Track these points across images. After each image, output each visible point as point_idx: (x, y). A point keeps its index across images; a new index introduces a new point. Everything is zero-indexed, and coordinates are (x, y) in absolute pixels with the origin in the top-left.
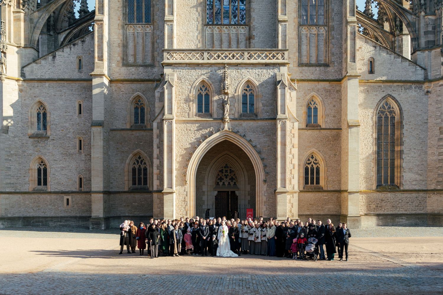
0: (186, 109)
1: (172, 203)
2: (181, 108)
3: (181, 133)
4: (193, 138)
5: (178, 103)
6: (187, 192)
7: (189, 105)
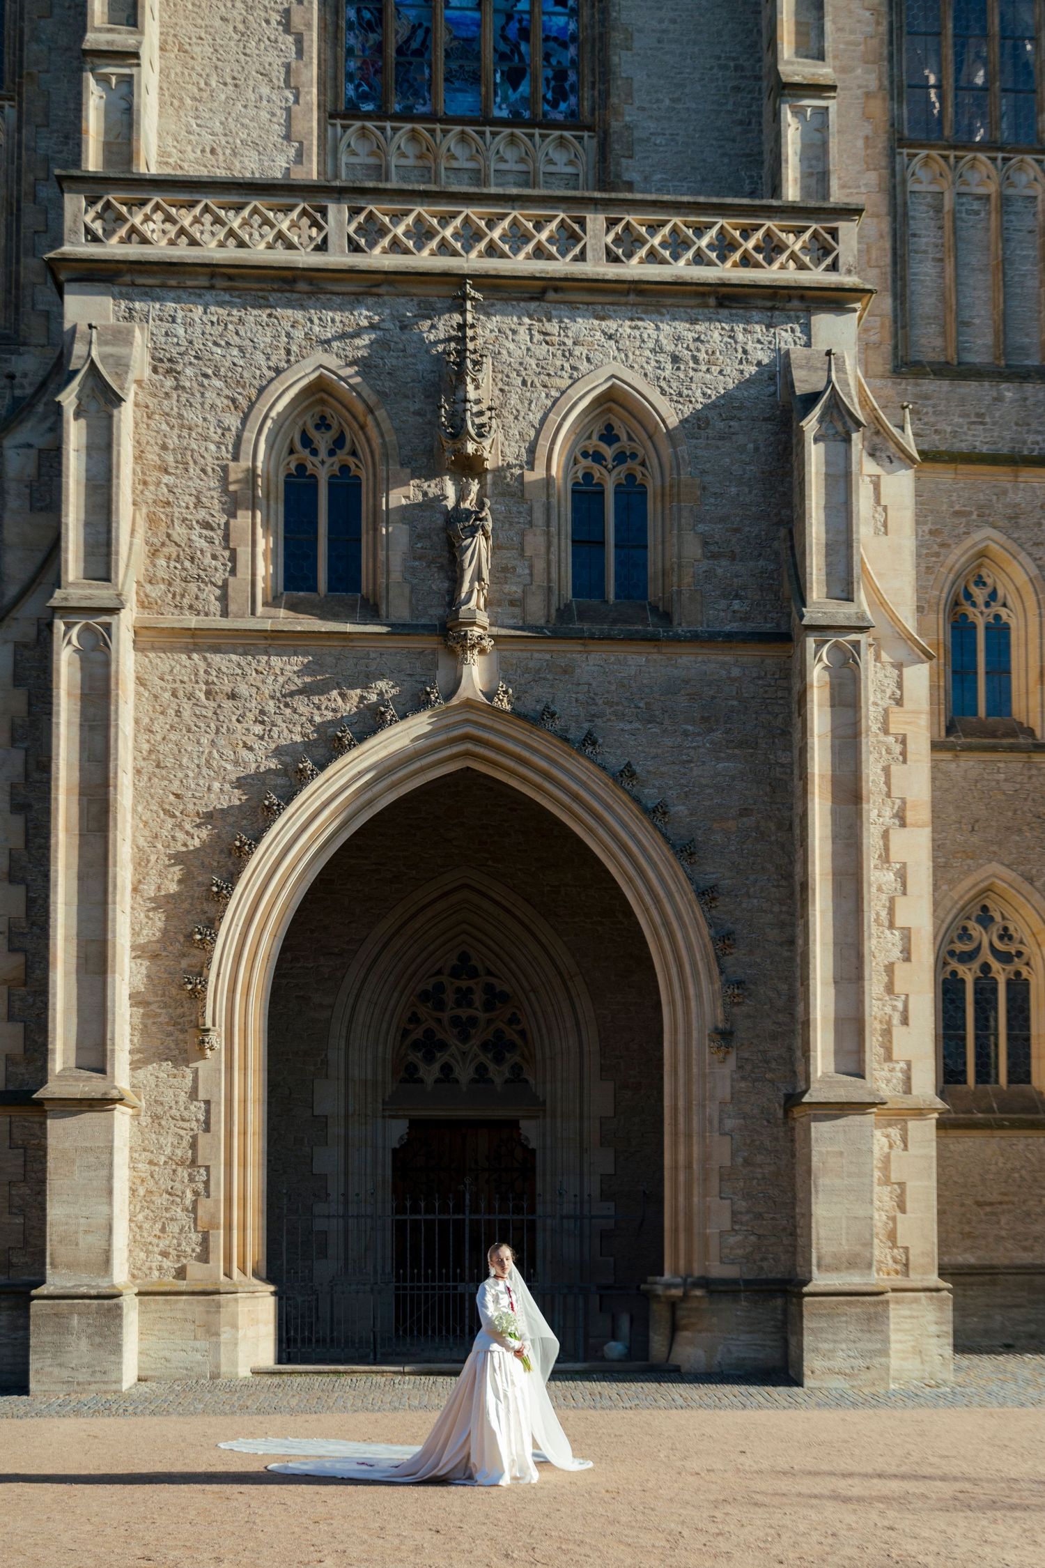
0: (207, 560)
1: (105, 1172)
2: (173, 550)
3: (171, 712)
4: (251, 749)
5: (152, 520)
6: (207, 1102)
7: (226, 537)
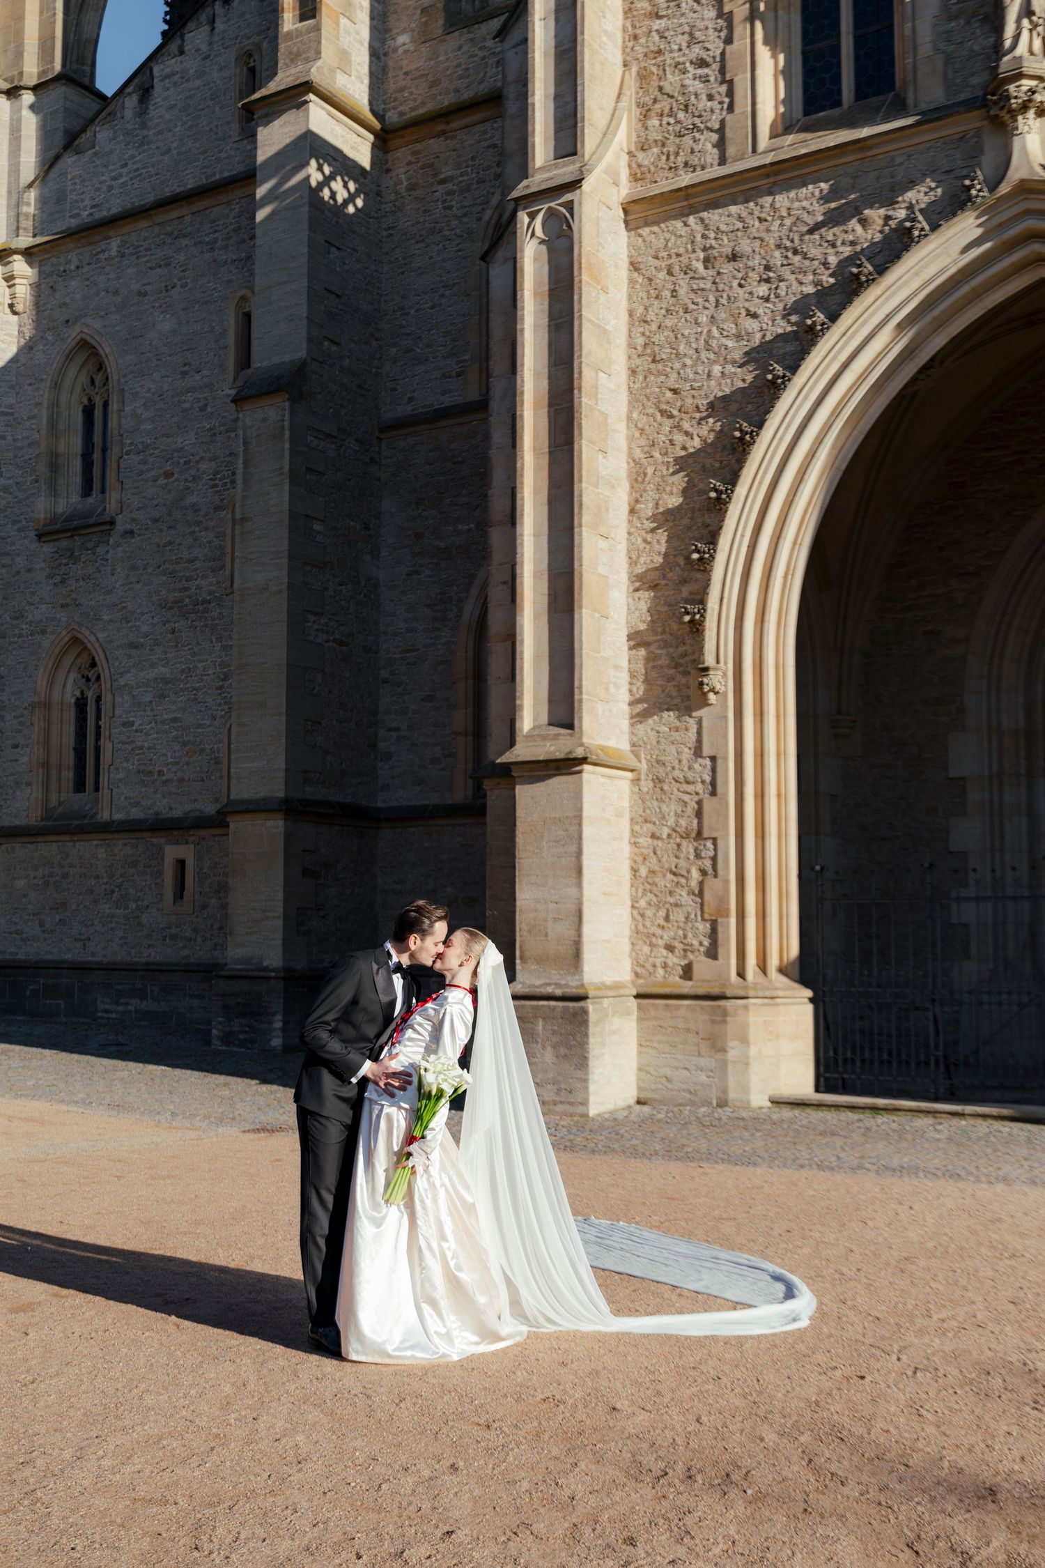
0: (704, 104)
1: (573, 848)
2: (665, 104)
3: (667, 294)
4: (754, 316)
5: (643, 77)
6: (713, 759)
7: (722, 70)
